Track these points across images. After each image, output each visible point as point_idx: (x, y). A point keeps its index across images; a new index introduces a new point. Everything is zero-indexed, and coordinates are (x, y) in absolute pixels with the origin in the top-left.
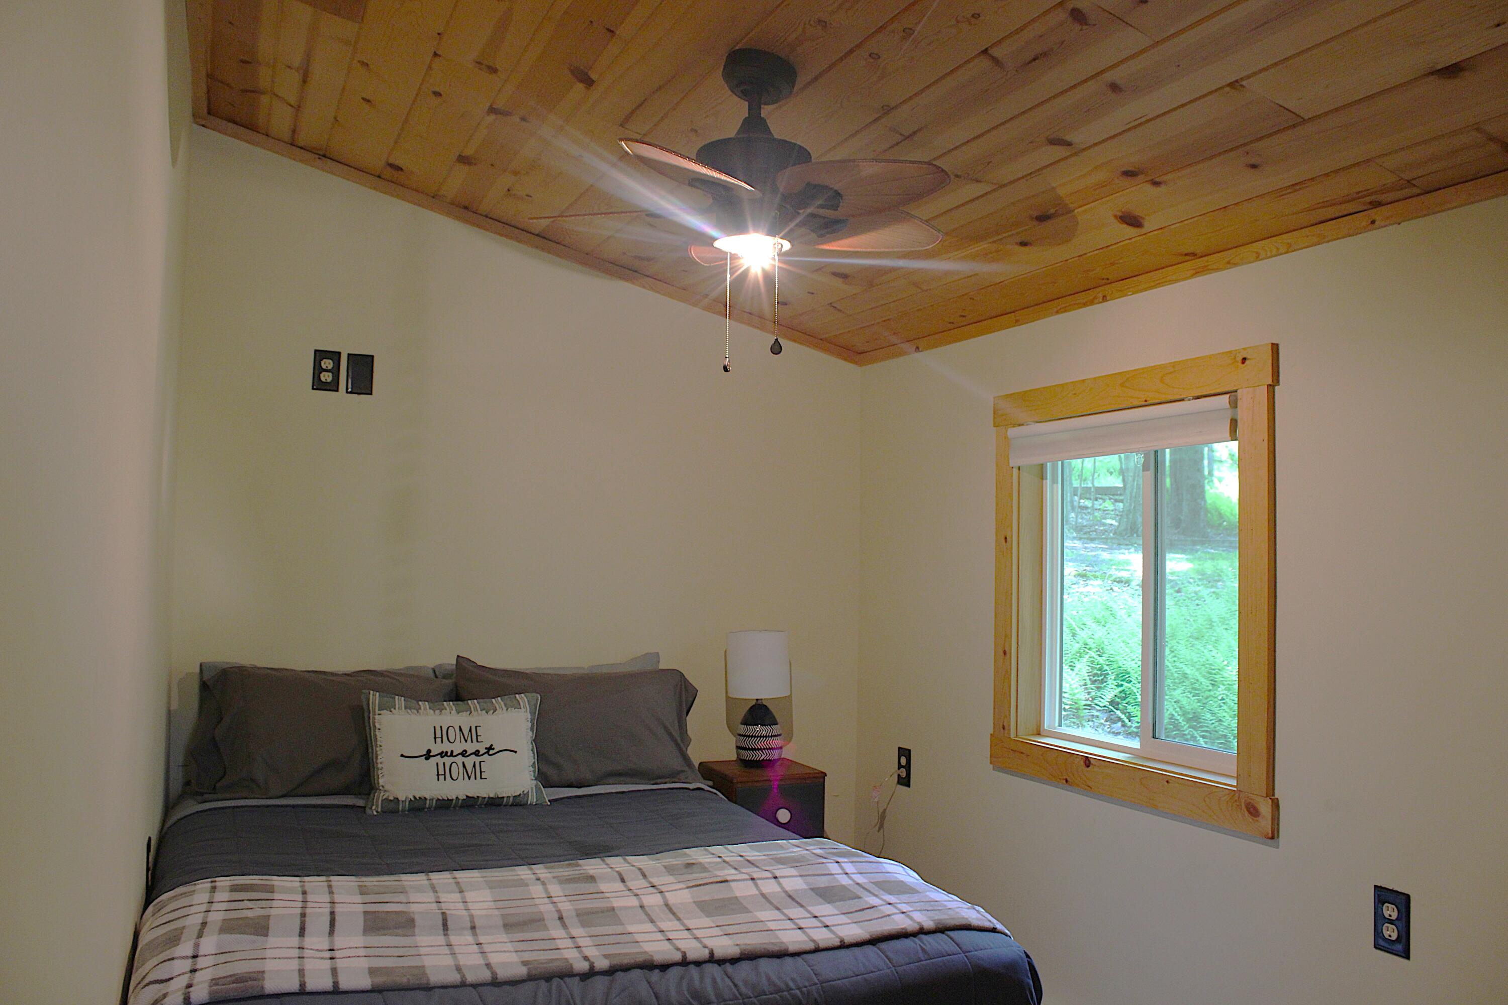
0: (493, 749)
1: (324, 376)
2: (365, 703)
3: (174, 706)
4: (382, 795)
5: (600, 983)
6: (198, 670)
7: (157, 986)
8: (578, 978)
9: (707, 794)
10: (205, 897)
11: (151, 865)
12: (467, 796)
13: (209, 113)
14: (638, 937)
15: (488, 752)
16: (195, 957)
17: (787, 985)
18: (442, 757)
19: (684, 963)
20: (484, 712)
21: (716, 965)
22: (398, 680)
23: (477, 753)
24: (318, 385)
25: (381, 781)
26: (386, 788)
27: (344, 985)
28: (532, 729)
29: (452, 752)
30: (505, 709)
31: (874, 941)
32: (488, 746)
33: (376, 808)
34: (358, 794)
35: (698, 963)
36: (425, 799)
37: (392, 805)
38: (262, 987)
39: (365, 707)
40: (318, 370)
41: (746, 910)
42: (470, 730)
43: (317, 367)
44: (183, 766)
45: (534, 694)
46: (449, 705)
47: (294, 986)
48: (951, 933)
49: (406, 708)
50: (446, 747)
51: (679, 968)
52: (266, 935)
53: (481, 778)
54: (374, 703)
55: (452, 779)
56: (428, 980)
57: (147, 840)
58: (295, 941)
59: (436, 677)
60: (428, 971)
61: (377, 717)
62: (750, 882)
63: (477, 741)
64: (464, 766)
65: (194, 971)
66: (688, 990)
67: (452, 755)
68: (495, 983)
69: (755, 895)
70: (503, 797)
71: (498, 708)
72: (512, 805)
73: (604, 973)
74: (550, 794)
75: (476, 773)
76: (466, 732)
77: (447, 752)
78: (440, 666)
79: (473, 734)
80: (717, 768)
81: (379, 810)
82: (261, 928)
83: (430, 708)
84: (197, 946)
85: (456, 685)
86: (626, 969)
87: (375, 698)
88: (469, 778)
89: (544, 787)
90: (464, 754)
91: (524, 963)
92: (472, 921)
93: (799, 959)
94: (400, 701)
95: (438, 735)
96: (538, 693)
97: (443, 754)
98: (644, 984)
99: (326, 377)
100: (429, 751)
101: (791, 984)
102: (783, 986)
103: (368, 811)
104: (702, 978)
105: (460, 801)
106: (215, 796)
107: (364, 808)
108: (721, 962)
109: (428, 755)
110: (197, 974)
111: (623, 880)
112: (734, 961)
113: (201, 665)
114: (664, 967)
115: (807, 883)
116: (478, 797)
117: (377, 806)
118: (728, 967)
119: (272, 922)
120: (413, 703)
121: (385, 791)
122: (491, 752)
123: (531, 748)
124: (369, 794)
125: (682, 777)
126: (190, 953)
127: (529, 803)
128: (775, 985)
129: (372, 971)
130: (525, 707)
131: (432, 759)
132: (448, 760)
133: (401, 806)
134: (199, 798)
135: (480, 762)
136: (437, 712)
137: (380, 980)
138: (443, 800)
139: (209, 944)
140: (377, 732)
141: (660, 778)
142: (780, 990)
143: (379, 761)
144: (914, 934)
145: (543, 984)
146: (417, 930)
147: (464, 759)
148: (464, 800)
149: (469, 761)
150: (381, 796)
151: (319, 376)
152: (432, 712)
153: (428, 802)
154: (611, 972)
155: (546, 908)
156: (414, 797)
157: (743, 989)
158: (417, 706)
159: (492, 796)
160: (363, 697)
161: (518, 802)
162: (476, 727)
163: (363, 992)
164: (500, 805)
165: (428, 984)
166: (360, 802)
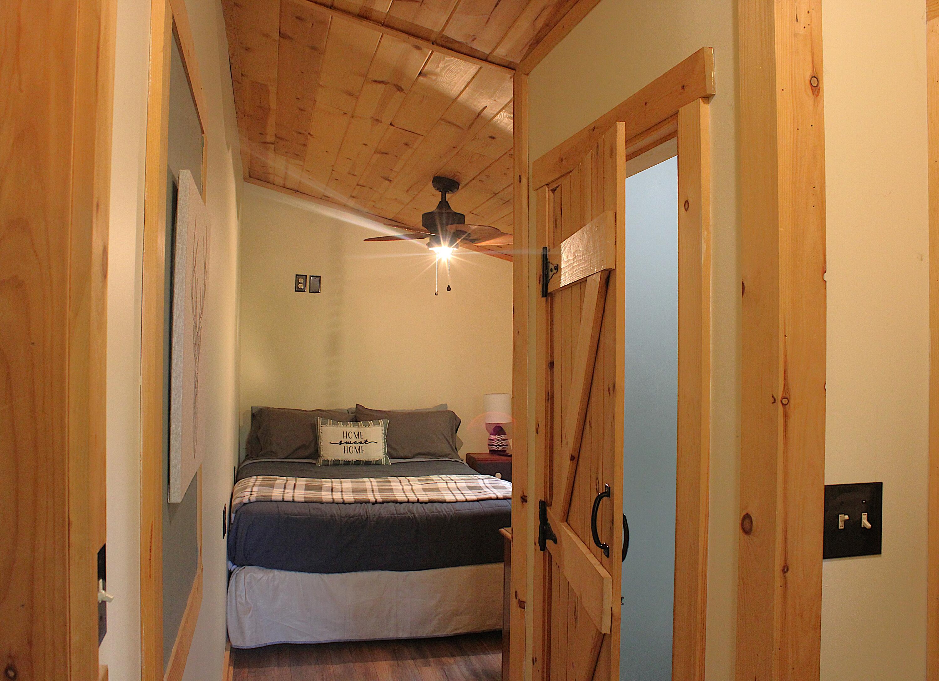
0: (367, 441)
1: (300, 286)
2: (316, 422)
3: (242, 424)
4: (323, 458)
5: (378, 506)
6: (250, 409)
7: (240, 498)
8: (371, 504)
9: (459, 463)
10: (255, 480)
11: (236, 476)
12: (356, 460)
13: (250, 177)
14: (396, 496)
15: (365, 443)
16: (251, 492)
17: (442, 510)
18: (346, 444)
19: (408, 502)
20: (364, 426)
21: (420, 504)
22: (330, 413)
23: (361, 443)
24: (298, 290)
25: (322, 453)
26: (324, 455)
27: (296, 499)
28: (384, 434)
29: (350, 442)
30: (373, 425)
31: (478, 501)
32: (365, 440)
33: (319, 464)
34: (313, 459)
35: (413, 503)
36: (339, 460)
37: (326, 462)
38: (271, 499)
39: (316, 424)
40: (297, 283)
41: (440, 491)
42: (358, 434)
43: (297, 282)
44: (246, 449)
45: (386, 420)
46: (350, 424)
47: (281, 499)
48: (508, 500)
49: (332, 424)
50: (348, 440)
51: (406, 503)
52: (273, 488)
53: (362, 453)
54: (320, 422)
55: (350, 452)
56: (322, 500)
57: (234, 467)
58: (283, 490)
59: (349, 413)
60: (323, 499)
61: (321, 427)
62: (446, 484)
63: (361, 438)
64: (355, 448)
65: (251, 495)
66: (407, 510)
67: (350, 443)
68: (344, 503)
69: (445, 487)
70: (371, 461)
71: (370, 424)
72: (375, 465)
73: (380, 503)
74: (391, 461)
75: (360, 450)
76: (356, 434)
77: (348, 442)
78: (351, 409)
79: (360, 435)
80: (472, 455)
81: (321, 464)
82: (272, 486)
83: (342, 424)
84: (252, 489)
85: (355, 416)
86: (388, 502)
87: (320, 420)
88: (357, 452)
89: (389, 458)
90: (355, 443)
91: (354, 499)
92: (342, 489)
93: (449, 504)
94: (330, 421)
95: (345, 435)
96: (387, 419)
97: (346, 443)
98: (393, 507)
99: (301, 286)
100: (341, 441)
101: (444, 511)
102: (441, 511)
103: (317, 464)
104: (413, 507)
105: (354, 462)
106: (258, 458)
107: (315, 464)
108: (422, 503)
109: (341, 443)
110: (252, 495)
111: (400, 482)
112: (426, 503)
113: (252, 407)
114: (401, 503)
115: (466, 485)
116: (361, 460)
117: (320, 463)
118: (424, 504)
119: (275, 485)
120: (335, 422)
121: (323, 457)
122: (367, 442)
123: (383, 441)
124: (317, 459)
125: (450, 456)
126: (250, 491)
127: (382, 464)
128: (438, 510)
129: (305, 497)
130: (382, 425)
131: (342, 444)
132: (349, 445)
133: (329, 463)
134: (252, 459)
135: (362, 446)
136: (345, 426)
137: (307, 499)
138: (346, 461)
139: (255, 489)
140: (321, 434)
141: (440, 456)
142: (439, 512)
143: (321, 445)
144: (494, 499)
145: (359, 505)
146: (322, 491)
147: (355, 445)
148: (355, 461)
149: (357, 446)
150: (321, 459)
151: (298, 286)
152: (343, 426)
153: (340, 462)
154: (383, 503)
155: (369, 488)
156: (335, 459)
157: (426, 511)
158: (337, 423)
159: (366, 460)
160: (315, 420)
161: (378, 463)
162: (361, 432)
163: (302, 502)
164: (370, 464)
165: (322, 501)
166: (314, 462)
